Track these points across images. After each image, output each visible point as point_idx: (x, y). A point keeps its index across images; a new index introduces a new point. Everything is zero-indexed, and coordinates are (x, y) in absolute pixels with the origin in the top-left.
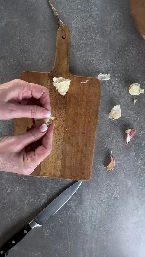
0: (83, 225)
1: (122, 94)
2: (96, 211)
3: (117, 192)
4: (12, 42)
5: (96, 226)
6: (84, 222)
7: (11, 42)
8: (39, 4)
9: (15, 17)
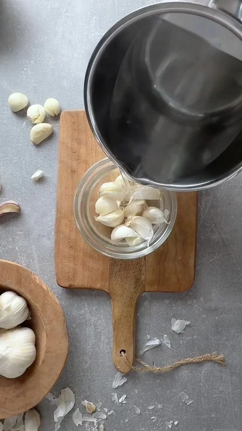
0: (89, 13)
1: (10, 240)
2: (64, 36)
3: (25, 69)
4: (193, 336)
5: (66, 10)
6: (87, 17)
7: (195, 337)
8: (144, 397)
9: (185, 377)
